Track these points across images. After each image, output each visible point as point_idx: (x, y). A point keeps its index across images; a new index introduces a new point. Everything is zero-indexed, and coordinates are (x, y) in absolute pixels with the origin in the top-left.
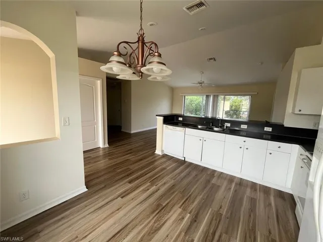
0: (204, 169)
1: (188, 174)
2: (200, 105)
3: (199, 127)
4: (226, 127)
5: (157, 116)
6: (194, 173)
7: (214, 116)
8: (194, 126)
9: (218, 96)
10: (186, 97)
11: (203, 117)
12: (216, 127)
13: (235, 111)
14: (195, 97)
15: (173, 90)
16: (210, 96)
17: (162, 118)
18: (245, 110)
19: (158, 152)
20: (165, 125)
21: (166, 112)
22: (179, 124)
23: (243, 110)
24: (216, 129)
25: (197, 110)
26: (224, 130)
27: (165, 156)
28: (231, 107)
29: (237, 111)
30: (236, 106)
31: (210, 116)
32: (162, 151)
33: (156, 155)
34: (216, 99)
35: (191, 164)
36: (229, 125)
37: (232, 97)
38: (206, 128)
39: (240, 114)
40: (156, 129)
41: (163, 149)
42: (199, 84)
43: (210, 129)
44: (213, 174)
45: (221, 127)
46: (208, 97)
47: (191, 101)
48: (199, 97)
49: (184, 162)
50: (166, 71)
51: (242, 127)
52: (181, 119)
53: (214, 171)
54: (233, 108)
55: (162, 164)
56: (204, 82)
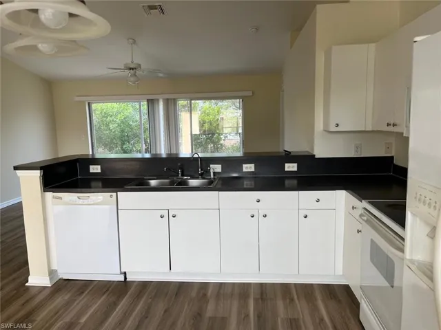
0: (182, 287)
1: (146, 315)
2: (129, 126)
3: (153, 183)
4: (214, 173)
5: (16, 168)
6: (160, 307)
7: (174, 152)
8: (140, 184)
9: (175, 101)
11: (148, 156)
12: (193, 178)
13: (210, 133)
14: (115, 105)
16: (158, 100)
17: (37, 174)
18: (229, 130)
19: (38, 278)
20: (49, 195)
21: (41, 154)
22: (93, 184)
23: (225, 131)
24: (194, 183)
26: (211, 182)
27: (62, 286)
28: (202, 124)
29: (213, 134)
30: (210, 123)
31: (163, 151)
32: (52, 273)
33: (33, 292)
34: (171, 108)
35: (145, 285)
36: (218, 168)
37: (200, 104)
38: (172, 183)
39: (219, 139)
41: (54, 267)
42: (127, 73)
43: (180, 184)
44: (205, 295)
45: (202, 176)
46: (151, 103)
47: (106, 115)
48: (123, 105)
49: (125, 284)
51: (245, 170)
52: (95, 169)
53: (204, 285)
54: (206, 126)
55: (57, 314)
56: (139, 65)
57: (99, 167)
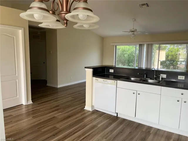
0: (139, 126)
1: (122, 132)
2: (133, 56)
3: (132, 79)
4: (162, 78)
5: (85, 68)
6: (128, 131)
7: (149, 67)
8: (127, 79)
9: (152, 45)
10: (118, 47)
11: (137, 68)
12: (151, 79)
13: (172, 60)
14: (128, 47)
15: (103, 39)
16: (144, 45)
17: (91, 70)
18: (182, 60)
19: (88, 108)
20: (94, 78)
21: (96, 63)
22: (110, 76)
23: (180, 60)
24: (150, 81)
25: (129, 61)
26: (159, 82)
27: (95, 112)
28: (167, 56)
29: (174, 61)
30: (173, 56)
31: (144, 66)
32: (92, 107)
33: (86, 111)
35: (124, 120)
36: (164, 76)
37: (168, 46)
38: (140, 80)
39: (177, 64)
40: (85, 83)
41: (93, 104)
42: (131, 33)
43: (144, 81)
44: (149, 132)
45: (156, 79)
46: (141, 46)
47: (124, 51)
48: (131, 47)
49: (117, 118)
50: (93, 17)
51: (179, 78)
52: (112, 71)
53: (150, 128)
54: (170, 57)
55: (92, 121)
56: (136, 30)
57: (113, 70)
